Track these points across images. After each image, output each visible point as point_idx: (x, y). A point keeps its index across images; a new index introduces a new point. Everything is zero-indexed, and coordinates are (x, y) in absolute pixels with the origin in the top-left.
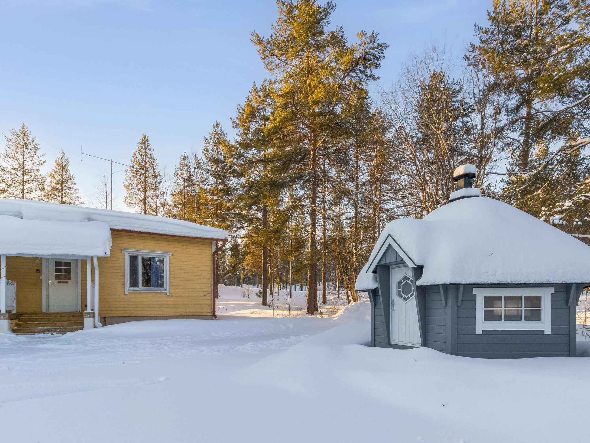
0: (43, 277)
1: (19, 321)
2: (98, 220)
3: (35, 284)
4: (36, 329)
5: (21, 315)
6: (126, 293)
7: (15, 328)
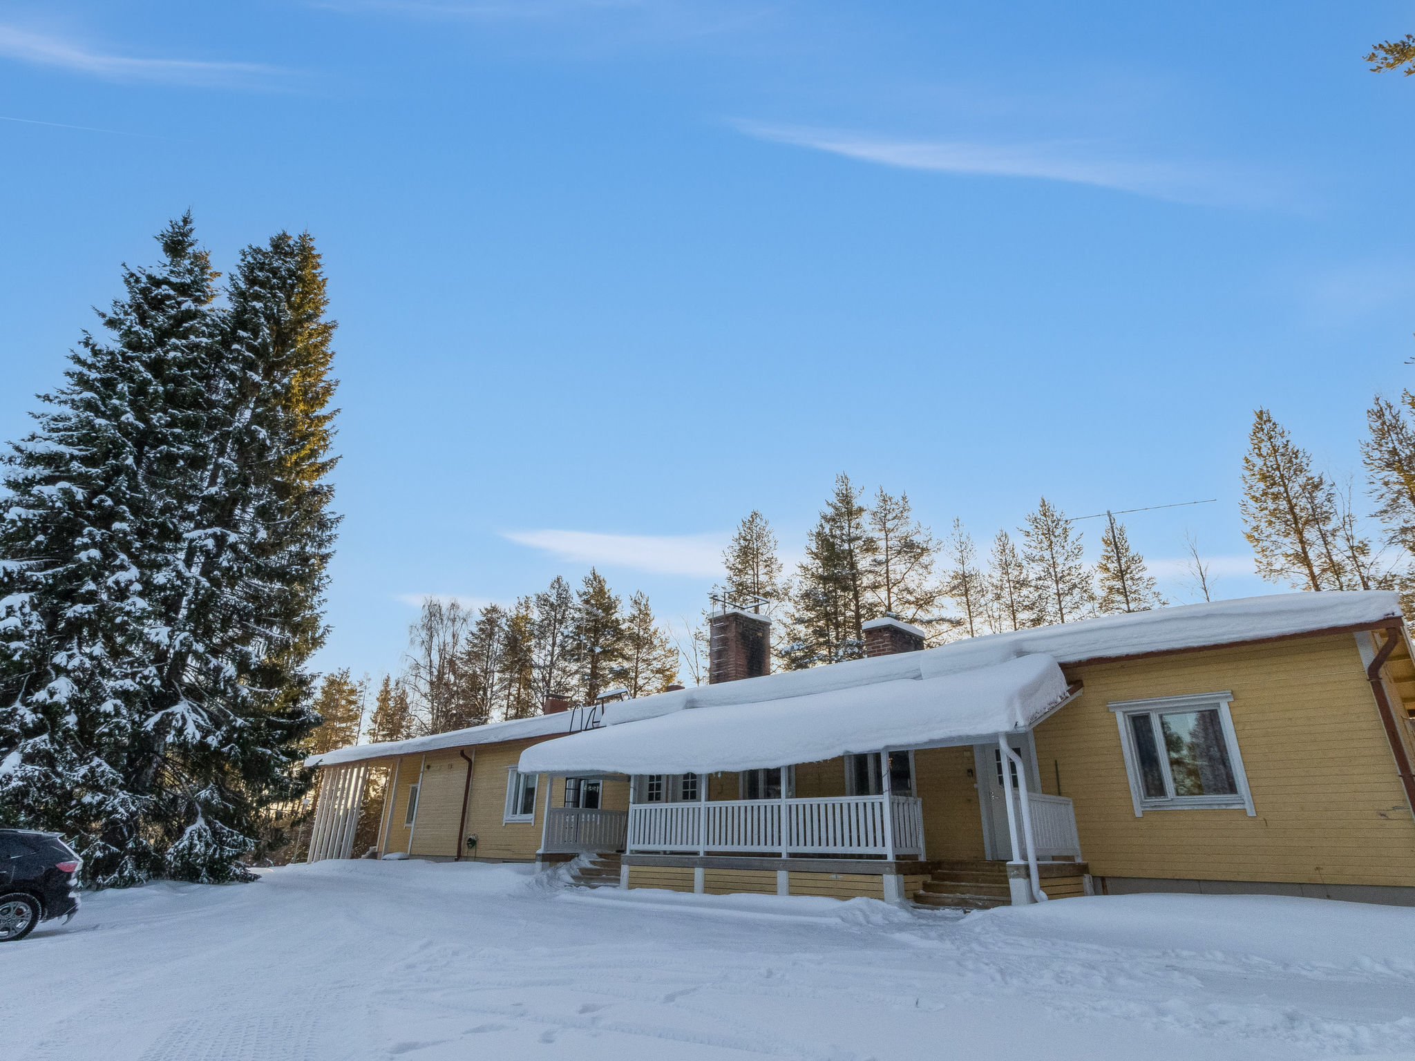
0: (979, 785)
1: (933, 879)
2: (1036, 652)
3: (969, 800)
4: (945, 897)
5: (939, 864)
6: (1138, 814)
7: (922, 892)
